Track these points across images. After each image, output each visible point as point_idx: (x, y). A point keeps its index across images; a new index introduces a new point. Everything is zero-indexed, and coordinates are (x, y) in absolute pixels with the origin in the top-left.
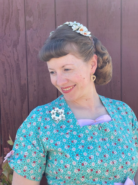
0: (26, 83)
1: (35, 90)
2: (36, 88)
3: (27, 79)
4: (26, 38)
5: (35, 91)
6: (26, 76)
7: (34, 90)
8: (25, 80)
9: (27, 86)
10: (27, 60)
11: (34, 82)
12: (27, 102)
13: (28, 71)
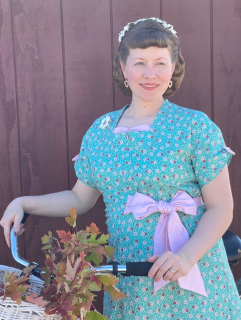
0: (15, 99)
1: (30, 109)
2: (31, 107)
3: (17, 92)
4: (12, 27)
5: (29, 111)
6: (15, 88)
7: (28, 109)
8: (13, 94)
9: (15, 104)
10: (15, 63)
11: (28, 96)
12: (17, 129)
13: (18, 80)
